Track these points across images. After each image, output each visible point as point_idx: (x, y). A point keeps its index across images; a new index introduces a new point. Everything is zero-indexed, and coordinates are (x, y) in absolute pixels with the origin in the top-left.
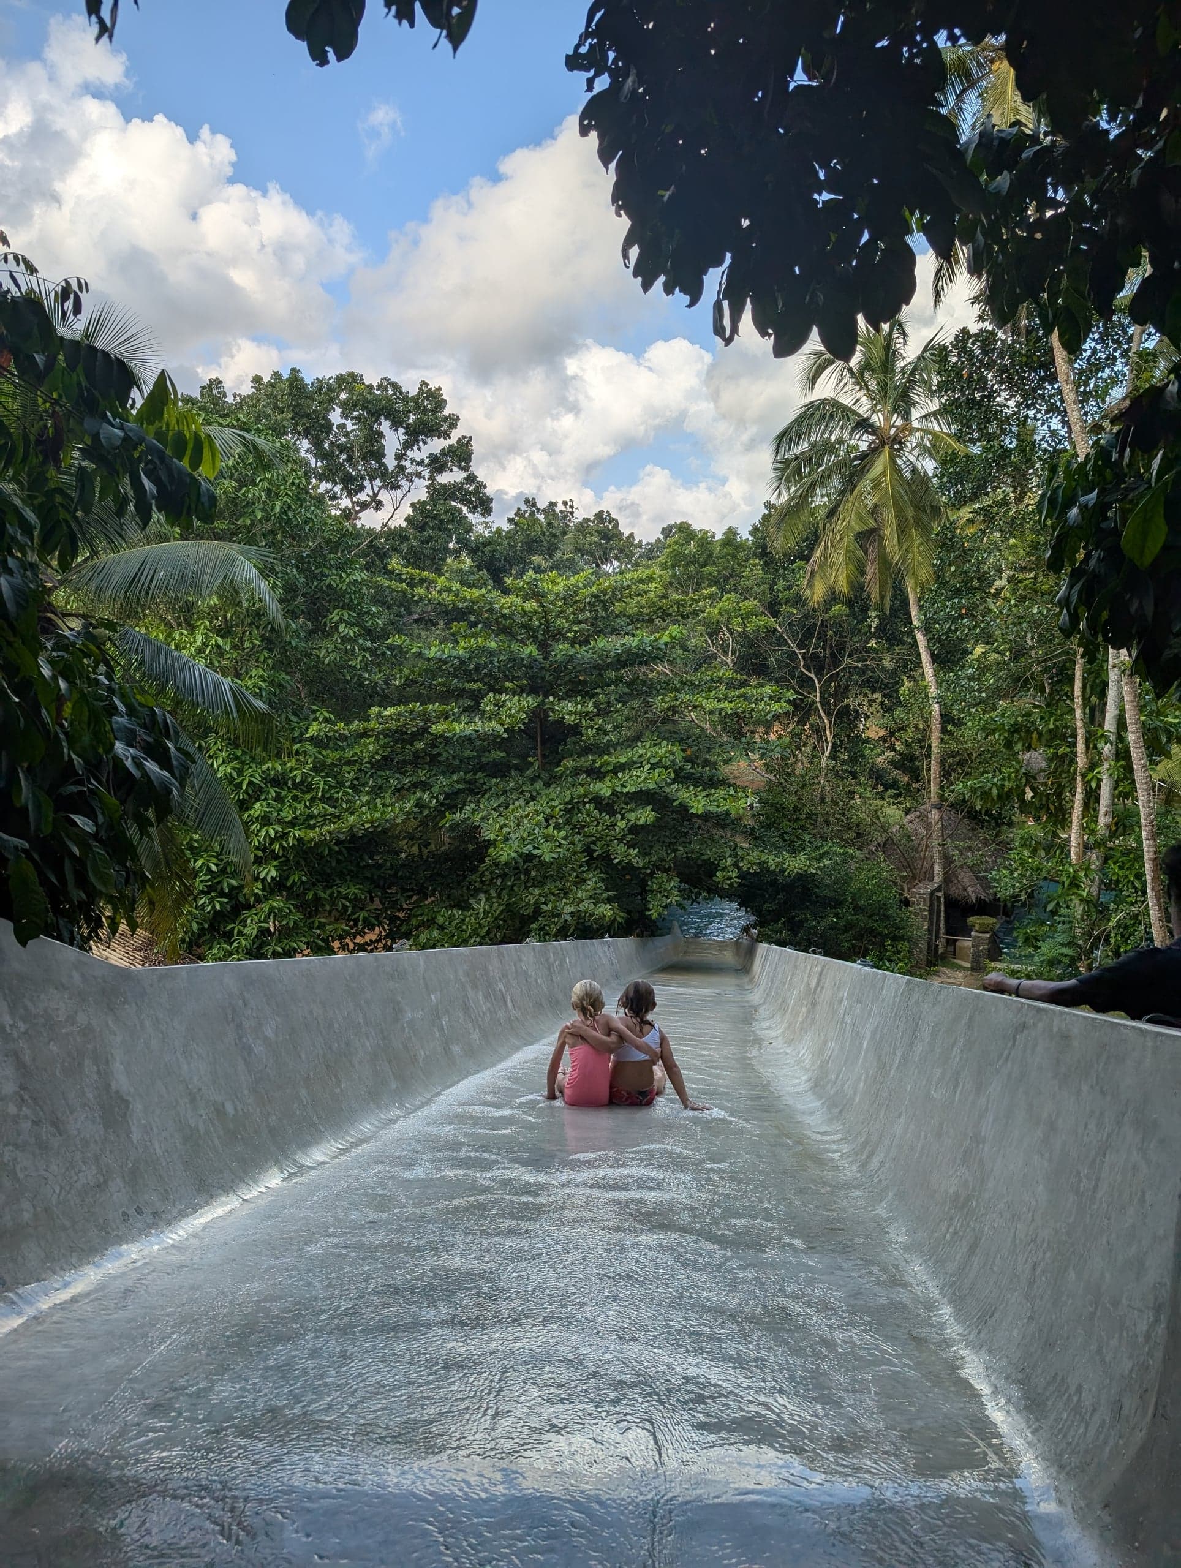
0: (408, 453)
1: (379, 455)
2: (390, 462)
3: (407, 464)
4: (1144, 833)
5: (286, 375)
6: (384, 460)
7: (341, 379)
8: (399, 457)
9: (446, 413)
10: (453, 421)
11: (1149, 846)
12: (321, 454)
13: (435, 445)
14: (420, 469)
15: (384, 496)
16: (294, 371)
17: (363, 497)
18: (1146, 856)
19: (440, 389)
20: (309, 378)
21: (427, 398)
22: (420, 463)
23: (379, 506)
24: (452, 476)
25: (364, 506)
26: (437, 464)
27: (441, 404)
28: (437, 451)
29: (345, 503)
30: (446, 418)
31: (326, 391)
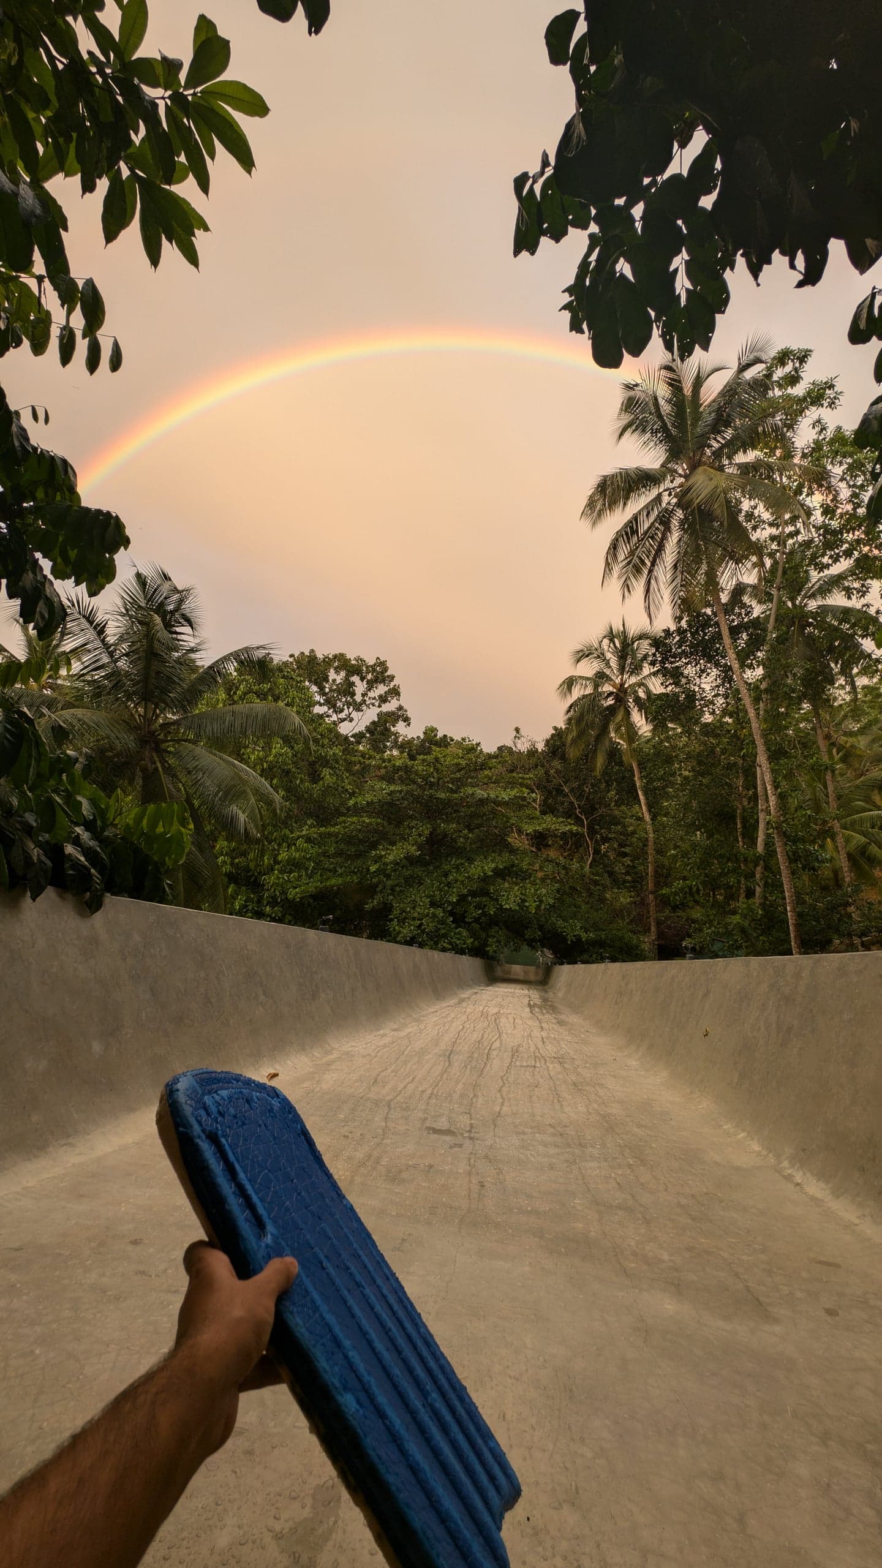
0: (368, 693)
1: (353, 694)
2: (358, 698)
3: (367, 699)
4: (788, 908)
5: (307, 653)
6: (355, 697)
7: (335, 656)
8: (363, 695)
9: (388, 673)
10: (392, 678)
11: (792, 916)
12: (322, 692)
13: (381, 689)
14: (373, 701)
15: (354, 715)
16: (312, 651)
17: (342, 715)
18: (790, 921)
19: (386, 661)
20: (320, 656)
21: (379, 666)
22: (374, 698)
23: (351, 720)
24: (391, 706)
25: (343, 720)
26: (383, 699)
27: (386, 669)
28: (382, 692)
29: (334, 718)
30: (388, 676)
31: (328, 662)
